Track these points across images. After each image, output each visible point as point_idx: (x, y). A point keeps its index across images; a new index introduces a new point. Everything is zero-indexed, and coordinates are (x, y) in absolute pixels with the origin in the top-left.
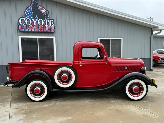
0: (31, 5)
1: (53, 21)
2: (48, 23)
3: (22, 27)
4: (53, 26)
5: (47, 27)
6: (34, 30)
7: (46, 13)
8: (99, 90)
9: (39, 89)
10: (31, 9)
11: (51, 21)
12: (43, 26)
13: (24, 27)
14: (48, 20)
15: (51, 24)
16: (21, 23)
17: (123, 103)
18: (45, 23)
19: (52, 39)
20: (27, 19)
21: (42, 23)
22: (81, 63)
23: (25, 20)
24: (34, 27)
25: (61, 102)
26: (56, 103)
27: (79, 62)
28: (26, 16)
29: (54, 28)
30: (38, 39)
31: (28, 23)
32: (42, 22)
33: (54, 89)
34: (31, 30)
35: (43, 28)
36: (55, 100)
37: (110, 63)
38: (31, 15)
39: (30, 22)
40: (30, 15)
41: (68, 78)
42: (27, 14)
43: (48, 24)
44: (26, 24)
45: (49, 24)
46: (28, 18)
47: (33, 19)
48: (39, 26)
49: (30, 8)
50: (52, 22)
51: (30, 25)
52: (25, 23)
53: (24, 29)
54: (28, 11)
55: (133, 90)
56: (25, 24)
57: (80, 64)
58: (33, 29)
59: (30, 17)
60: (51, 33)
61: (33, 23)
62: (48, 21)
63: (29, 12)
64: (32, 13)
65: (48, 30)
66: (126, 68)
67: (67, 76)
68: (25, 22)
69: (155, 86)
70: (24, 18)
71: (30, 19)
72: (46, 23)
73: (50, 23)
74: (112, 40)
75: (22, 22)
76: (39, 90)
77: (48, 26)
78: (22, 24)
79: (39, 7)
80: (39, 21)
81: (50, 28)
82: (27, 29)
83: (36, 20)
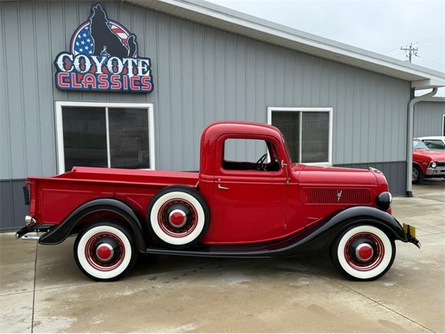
0: (88, 20)
1: (147, 61)
2: (135, 67)
3: (64, 78)
4: (148, 74)
5: (132, 78)
6: (97, 86)
7: (131, 40)
8: (268, 252)
9: (111, 248)
10: (89, 29)
11: (144, 64)
12: (121, 74)
13: (70, 78)
14: (135, 59)
15: (143, 70)
16: (61, 67)
17: (329, 287)
18: (128, 69)
19: (146, 110)
20: (79, 57)
21: (118, 68)
22: (222, 180)
23: (72, 59)
24: (96, 77)
25: (168, 282)
26: (154, 285)
27: (216, 177)
28: (77, 48)
29: (152, 82)
30: (107, 109)
31: (80, 66)
32: (119, 66)
33: (148, 250)
34: (90, 86)
35: (122, 81)
36: (152, 276)
37: (297, 181)
38: (89, 46)
39: (85, 66)
40: (86, 45)
41: (185, 219)
42: (80, 43)
43: (135, 70)
44: (75, 69)
45: (137, 69)
46: (81, 53)
47: (94, 58)
48: (109, 77)
49: (87, 28)
50: (146, 66)
51: (87, 73)
52: (73, 67)
53: (70, 82)
54: (82, 35)
55: (357, 254)
56: (73, 71)
57: (218, 183)
58: (93, 83)
59: (85, 53)
60: (143, 94)
61: (94, 67)
62: (133, 63)
63: (83, 39)
64: (91, 42)
65: (135, 85)
66: (339, 195)
67: (184, 214)
68: (73, 65)
69: (416, 242)
70: (70, 53)
71: (86, 58)
72: (130, 67)
73: (140, 68)
74: (303, 112)
75: (64, 65)
76: (109, 251)
77: (135, 75)
78: (64, 70)
79: (111, 25)
80: (110, 63)
81: (140, 81)
82: (77, 82)
83: (101, 59)
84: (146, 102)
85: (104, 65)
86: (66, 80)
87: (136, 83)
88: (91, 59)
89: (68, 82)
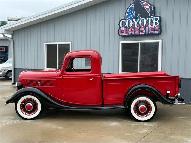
0: (133, 3)
3: (122, 31)
5: (150, 27)
6: (134, 33)
7: (151, 8)
10: (133, 7)
12: (145, 26)
13: (124, 30)
14: (152, 17)
15: (156, 22)
16: (121, 26)
18: (148, 23)
20: (128, 21)
21: (144, 23)
23: (125, 22)
24: (134, 29)
28: (127, 17)
30: (139, 44)
31: (128, 24)
32: (144, 22)
34: (131, 34)
35: (145, 29)
38: (132, 15)
39: (130, 24)
42: (129, 14)
43: (152, 23)
45: (153, 23)
46: (129, 19)
47: (134, 20)
48: (140, 28)
49: (132, 7)
50: (157, 20)
51: (131, 27)
53: (124, 33)
54: (130, 10)
56: (125, 27)
58: (133, 32)
59: (131, 18)
60: (157, 35)
61: (134, 24)
62: (151, 20)
63: (130, 12)
64: (133, 13)
65: (151, 31)
68: (126, 25)
70: (125, 19)
71: (131, 21)
72: (150, 22)
73: (154, 22)
77: (152, 26)
78: (122, 28)
79: (142, 3)
80: (140, 21)
81: (154, 29)
82: (127, 32)
83: (137, 20)
84: (158, 39)
85: (138, 23)
86: (123, 32)
87: (152, 30)
88: (133, 21)
89: (123, 33)
